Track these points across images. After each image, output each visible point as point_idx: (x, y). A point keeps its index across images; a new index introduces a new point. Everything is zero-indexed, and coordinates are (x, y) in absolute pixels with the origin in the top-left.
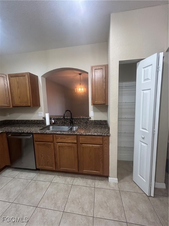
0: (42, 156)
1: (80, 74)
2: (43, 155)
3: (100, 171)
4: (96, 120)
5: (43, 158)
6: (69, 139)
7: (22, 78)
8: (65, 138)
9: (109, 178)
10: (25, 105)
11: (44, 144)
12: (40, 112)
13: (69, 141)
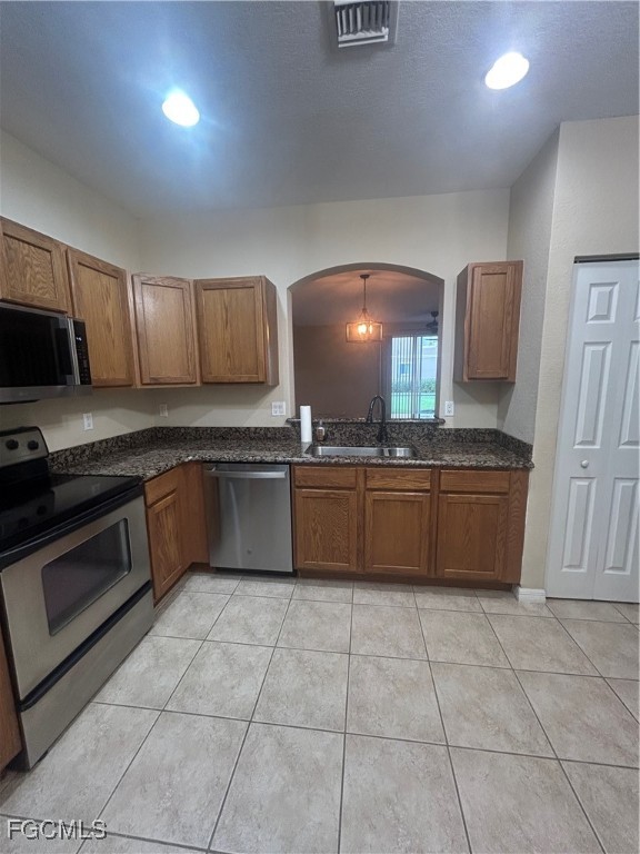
0: (315, 532)
1: (364, 277)
2: (319, 528)
3: (496, 570)
4: (460, 430)
5: (320, 536)
6: (407, 478)
7: (240, 293)
8: (395, 477)
9: (521, 590)
10: (246, 380)
11: (327, 493)
12: (278, 404)
13: (409, 486)
